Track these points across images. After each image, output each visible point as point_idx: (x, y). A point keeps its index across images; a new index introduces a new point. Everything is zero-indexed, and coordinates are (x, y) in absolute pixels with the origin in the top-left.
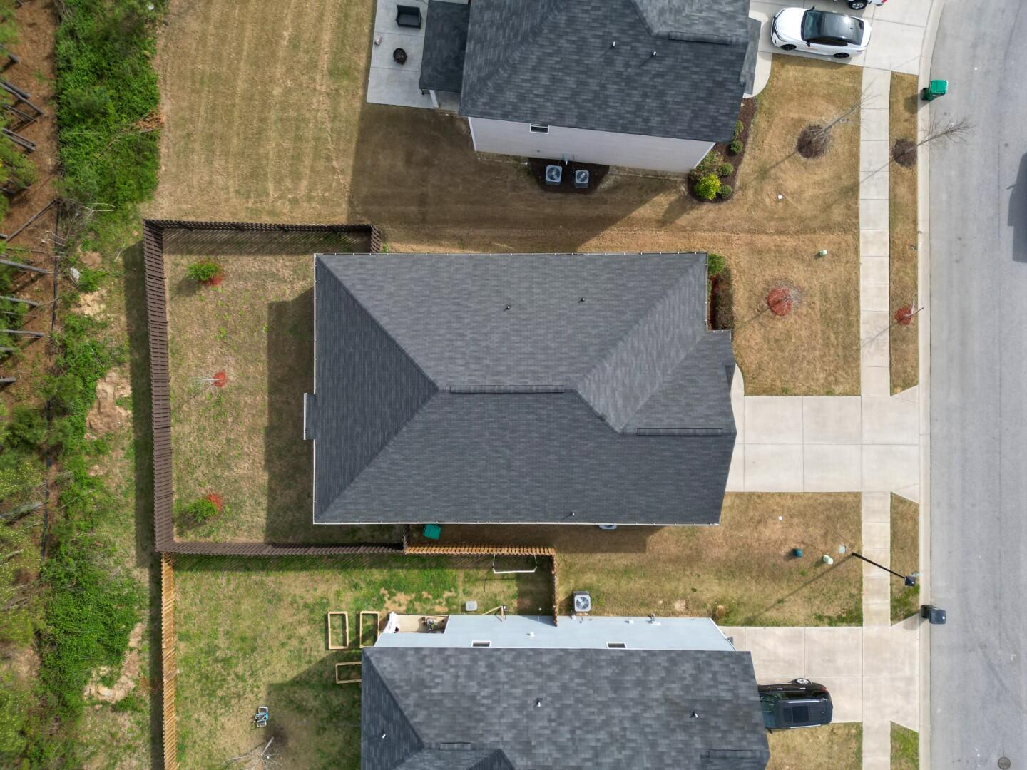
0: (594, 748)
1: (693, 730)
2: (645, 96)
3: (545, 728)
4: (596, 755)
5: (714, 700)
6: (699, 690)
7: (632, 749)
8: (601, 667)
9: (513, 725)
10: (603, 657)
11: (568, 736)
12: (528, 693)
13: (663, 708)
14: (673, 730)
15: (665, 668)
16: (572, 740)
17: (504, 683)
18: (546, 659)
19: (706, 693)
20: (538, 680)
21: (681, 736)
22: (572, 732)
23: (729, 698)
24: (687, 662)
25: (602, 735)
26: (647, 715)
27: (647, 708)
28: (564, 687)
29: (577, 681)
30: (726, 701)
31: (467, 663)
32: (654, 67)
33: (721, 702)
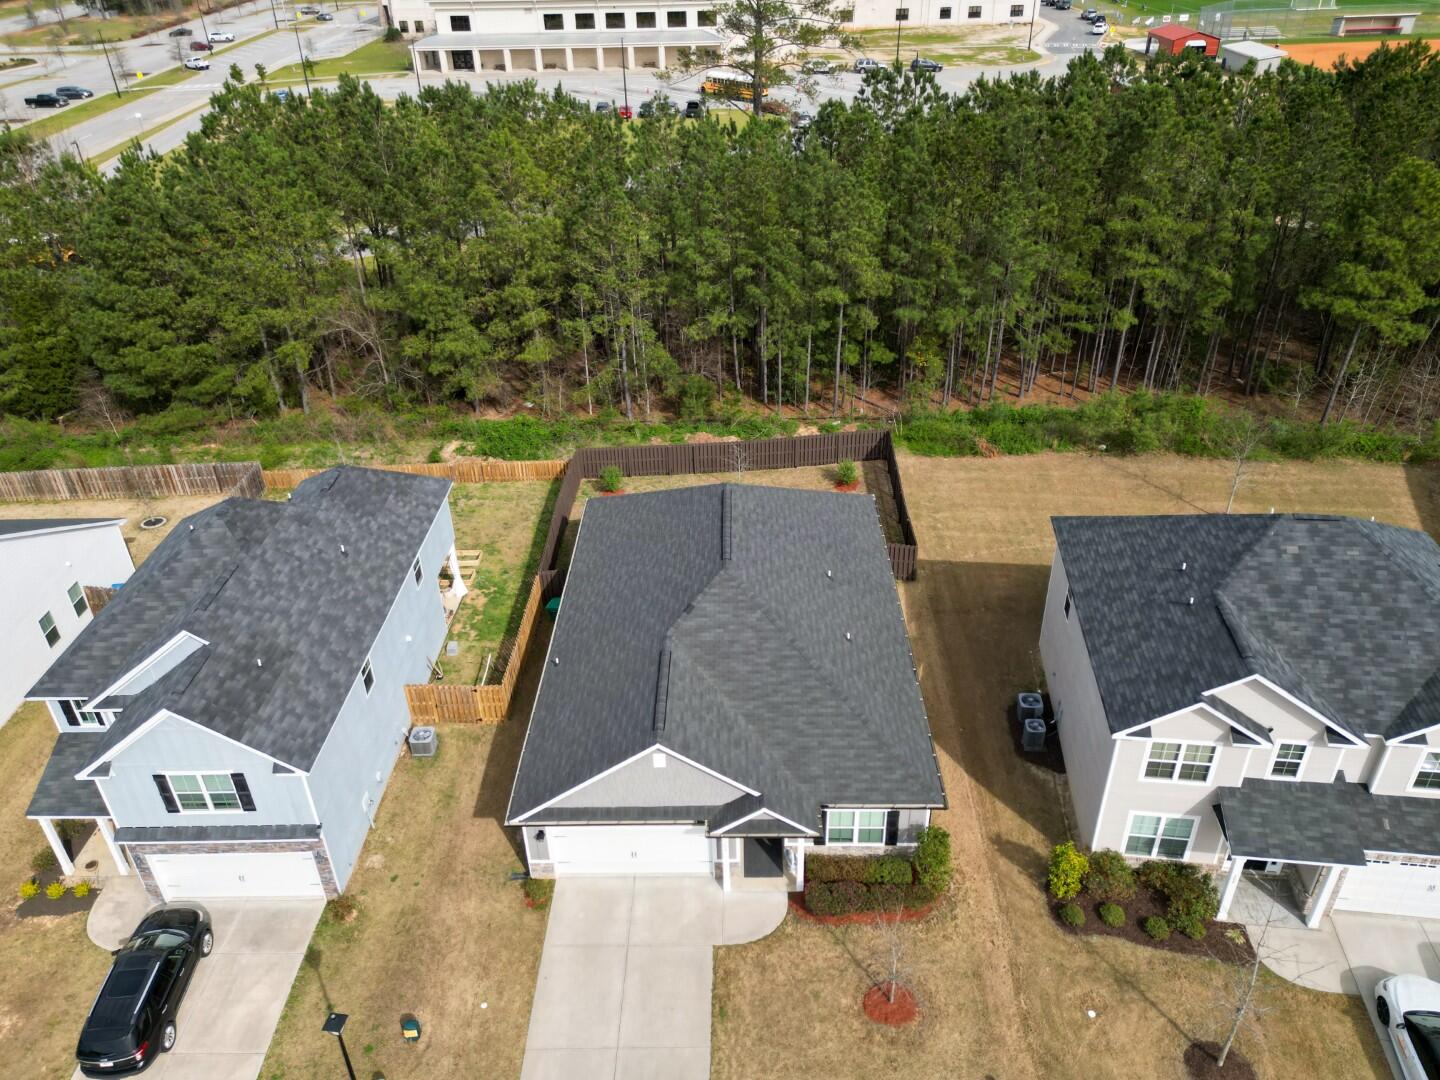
0: (273, 564)
1: (242, 654)
2: (1137, 626)
3: (315, 543)
4: (264, 562)
5: (267, 696)
6: (286, 690)
7: (253, 592)
8: (358, 619)
9: (330, 524)
10: (368, 628)
11: (297, 554)
12: (358, 552)
13: (284, 645)
14: (253, 636)
15: (329, 674)
16: (292, 554)
17: (376, 542)
18: (388, 584)
19: (278, 693)
20: (368, 566)
21: (242, 639)
22: (299, 559)
23: (260, 712)
24: (327, 699)
25: (283, 578)
26: (284, 625)
27: (291, 631)
28: (349, 580)
29: (352, 593)
30: (258, 707)
31: (410, 529)
32: (1176, 613)
33: (260, 702)
